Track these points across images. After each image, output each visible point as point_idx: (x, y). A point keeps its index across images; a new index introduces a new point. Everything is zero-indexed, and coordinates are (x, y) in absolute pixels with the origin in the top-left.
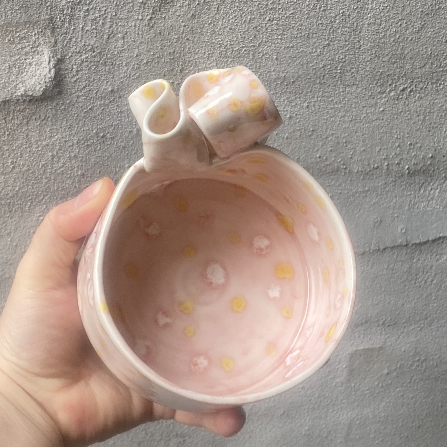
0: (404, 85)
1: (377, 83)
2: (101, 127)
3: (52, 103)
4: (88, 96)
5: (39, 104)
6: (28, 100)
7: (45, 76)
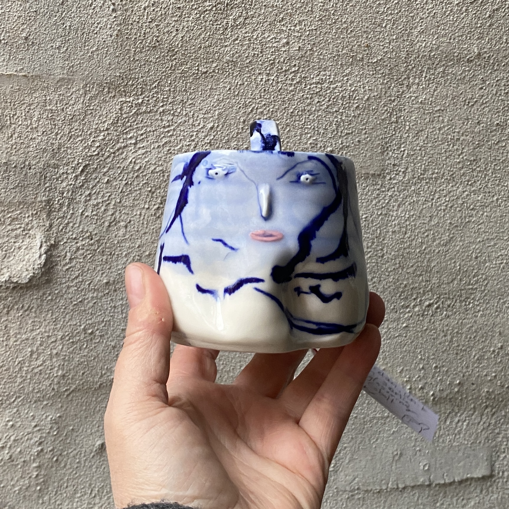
0: (431, 300)
1: (400, 296)
2: (90, 322)
3: (39, 292)
4: (79, 287)
5: (23, 292)
6: (11, 287)
7: (34, 261)
